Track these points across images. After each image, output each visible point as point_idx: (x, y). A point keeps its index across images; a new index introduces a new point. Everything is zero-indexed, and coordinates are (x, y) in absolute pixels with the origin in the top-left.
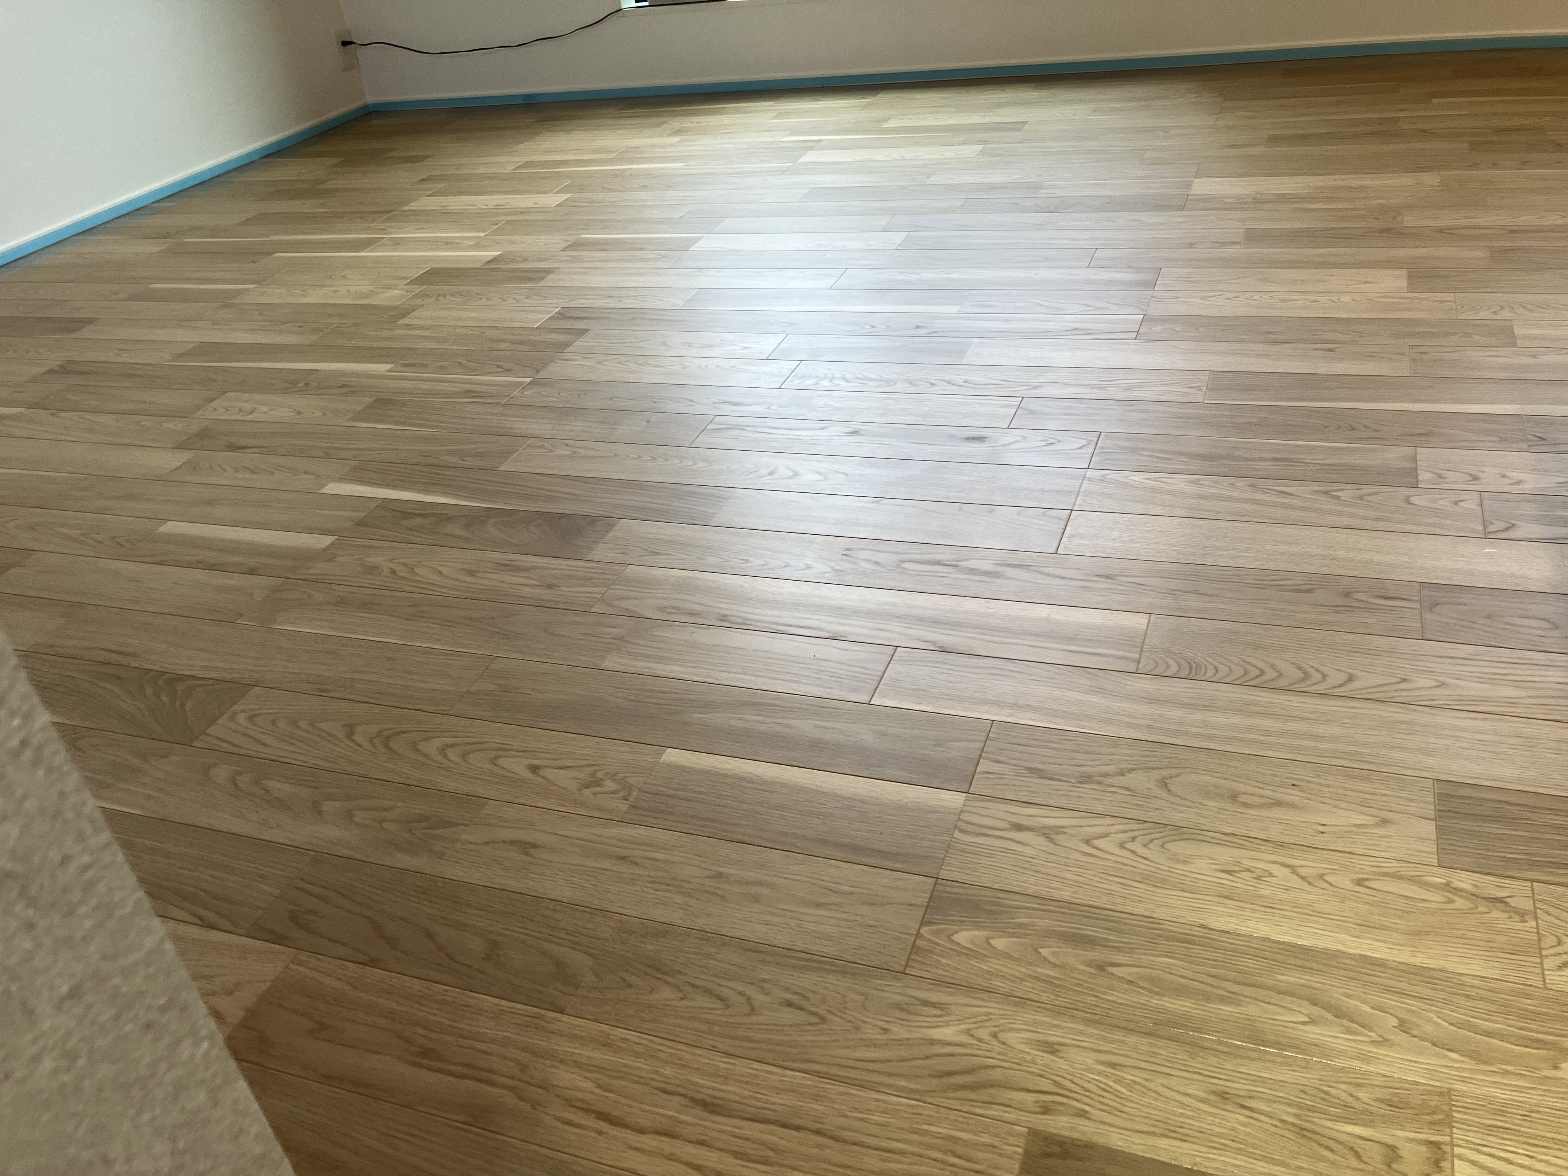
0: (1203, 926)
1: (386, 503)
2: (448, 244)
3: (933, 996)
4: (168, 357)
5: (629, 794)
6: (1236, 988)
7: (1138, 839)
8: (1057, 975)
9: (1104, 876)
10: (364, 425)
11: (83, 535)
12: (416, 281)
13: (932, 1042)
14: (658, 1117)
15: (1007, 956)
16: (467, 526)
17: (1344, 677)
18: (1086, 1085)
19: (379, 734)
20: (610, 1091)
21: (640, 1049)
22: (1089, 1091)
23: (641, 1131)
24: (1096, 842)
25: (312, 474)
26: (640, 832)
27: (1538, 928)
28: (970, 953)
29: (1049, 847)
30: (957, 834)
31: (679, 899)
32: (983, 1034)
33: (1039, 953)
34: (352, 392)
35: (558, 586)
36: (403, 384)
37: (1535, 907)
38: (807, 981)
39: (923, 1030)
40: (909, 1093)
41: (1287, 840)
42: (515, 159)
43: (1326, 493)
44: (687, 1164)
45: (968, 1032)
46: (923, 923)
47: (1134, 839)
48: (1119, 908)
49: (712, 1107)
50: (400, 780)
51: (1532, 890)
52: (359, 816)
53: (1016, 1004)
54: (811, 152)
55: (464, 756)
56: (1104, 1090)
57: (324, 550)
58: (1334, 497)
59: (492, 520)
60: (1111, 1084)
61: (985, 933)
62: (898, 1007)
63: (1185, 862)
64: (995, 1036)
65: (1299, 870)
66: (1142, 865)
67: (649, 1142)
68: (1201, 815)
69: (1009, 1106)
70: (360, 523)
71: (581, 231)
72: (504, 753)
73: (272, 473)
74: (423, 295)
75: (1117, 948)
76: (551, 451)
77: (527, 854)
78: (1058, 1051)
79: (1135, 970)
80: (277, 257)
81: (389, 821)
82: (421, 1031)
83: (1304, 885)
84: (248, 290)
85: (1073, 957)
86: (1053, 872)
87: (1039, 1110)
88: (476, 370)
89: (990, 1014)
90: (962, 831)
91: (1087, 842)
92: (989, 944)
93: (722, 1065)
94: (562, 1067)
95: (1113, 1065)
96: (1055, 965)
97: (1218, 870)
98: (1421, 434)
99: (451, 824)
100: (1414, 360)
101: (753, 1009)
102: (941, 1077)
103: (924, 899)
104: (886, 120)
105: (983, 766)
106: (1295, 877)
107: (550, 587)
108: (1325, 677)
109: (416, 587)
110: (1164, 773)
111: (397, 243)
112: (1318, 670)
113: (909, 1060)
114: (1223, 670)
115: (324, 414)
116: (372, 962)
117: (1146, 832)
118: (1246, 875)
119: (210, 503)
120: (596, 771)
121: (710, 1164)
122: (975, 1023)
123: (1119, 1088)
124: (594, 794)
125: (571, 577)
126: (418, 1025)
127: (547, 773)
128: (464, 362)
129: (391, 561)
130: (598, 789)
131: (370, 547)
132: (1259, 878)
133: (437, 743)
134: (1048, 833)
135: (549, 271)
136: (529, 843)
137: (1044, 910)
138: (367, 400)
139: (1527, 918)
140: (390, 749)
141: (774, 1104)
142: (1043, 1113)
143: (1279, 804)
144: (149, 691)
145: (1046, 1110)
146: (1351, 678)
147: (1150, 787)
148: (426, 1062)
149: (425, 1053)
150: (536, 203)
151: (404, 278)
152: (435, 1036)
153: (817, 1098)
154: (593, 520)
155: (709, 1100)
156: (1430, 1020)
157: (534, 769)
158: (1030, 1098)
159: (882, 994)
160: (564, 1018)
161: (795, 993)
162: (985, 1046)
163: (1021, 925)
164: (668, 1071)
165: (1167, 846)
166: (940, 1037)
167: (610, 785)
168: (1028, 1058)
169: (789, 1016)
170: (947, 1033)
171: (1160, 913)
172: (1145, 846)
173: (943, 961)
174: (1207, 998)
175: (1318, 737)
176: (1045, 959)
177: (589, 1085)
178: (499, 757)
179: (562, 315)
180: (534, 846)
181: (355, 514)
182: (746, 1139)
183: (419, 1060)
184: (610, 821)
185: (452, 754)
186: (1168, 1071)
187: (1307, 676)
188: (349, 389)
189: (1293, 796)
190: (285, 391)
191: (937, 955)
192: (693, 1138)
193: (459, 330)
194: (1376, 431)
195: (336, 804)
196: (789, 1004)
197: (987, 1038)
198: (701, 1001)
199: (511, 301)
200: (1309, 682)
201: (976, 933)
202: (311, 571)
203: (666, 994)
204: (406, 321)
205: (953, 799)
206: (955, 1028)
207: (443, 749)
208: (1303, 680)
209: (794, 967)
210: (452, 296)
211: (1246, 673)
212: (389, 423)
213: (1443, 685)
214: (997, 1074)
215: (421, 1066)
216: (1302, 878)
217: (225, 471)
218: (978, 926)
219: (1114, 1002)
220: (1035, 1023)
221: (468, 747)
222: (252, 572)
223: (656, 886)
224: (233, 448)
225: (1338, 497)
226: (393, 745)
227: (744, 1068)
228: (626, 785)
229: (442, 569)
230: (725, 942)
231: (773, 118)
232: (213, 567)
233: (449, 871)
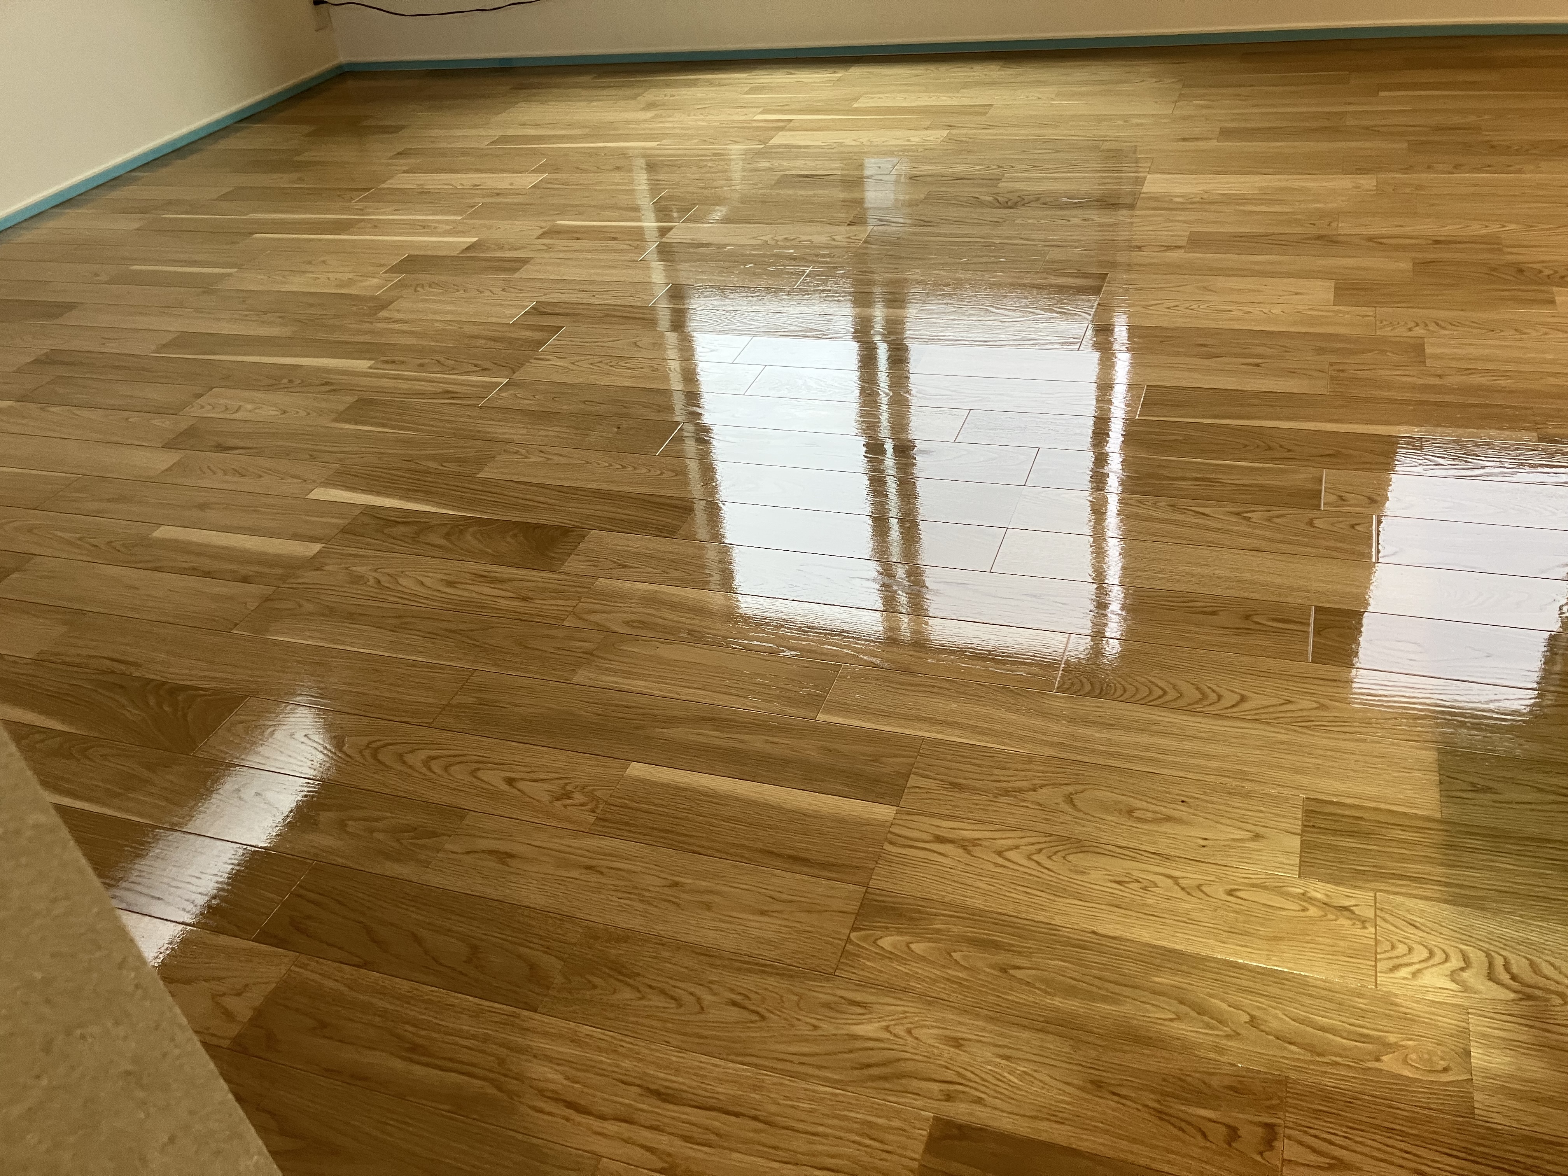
0: (1094, 932)
1: (369, 511)
2: (424, 227)
3: (858, 997)
4: (153, 347)
5: (597, 807)
6: (1117, 989)
7: (1044, 851)
8: (965, 977)
9: (1013, 886)
10: (347, 426)
11: (80, 539)
12: (394, 269)
13: (855, 1037)
14: (618, 1106)
15: (923, 959)
16: (447, 536)
17: (1237, 698)
18: (984, 1075)
19: (368, 746)
20: (577, 1083)
21: (603, 1044)
22: (986, 1081)
23: (603, 1117)
24: (1008, 854)
25: (299, 478)
26: (607, 843)
27: (1376, 934)
28: (890, 956)
29: (967, 858)
30: (888, 847)
31: (640, 906)
32: (900, 1030)
33: (951, 956)
34: (334, 390)
35: (532, 599)
36: (384, 382)
37: (1375, 914)
38: (749, 982)
39: (847, 1027)
40: (833, 1083)
41: (1172, 853)
42: (491, 132)
43: (1238, 514)
44: (642, 1146)
45: (887, 1029)
46: (853, 929)
47: (1040, 851)
48: (1024, 916)
49: (664, 1096)
50: (387, 791)
51: (1375, 900)
52: (352, 826)
53: (930, 1003)
54: (781, 133)
55: (446, 768)
56: (999, 1080)
57: (313, 558)
58: (1245, 518)
59: (471, 530)
60: (1006, 1074)
61: (907, 938)
62: (828, 1006)
63: (1083, 873)
64: (909, 1031)
65: (1181, 881)
66: (1046, 876)
67: (611, 1127)
68: (1099, 829)
69: (919, 1095)
70: (344, 531)
71: (556, 217)
72: (483, 765)
73: (261, 476)
74: (401, 285)
75: (1019, 952)
76: (526, 458)
77: (504, 863)
78: (962, 1045)
79: (1034, 972)
80: (256, 239)
81: (379, 831)
82: (410, 1029)
83: (1182, 895)
84: (229, 275)
85: (982, 960)
86: (969, 882)
87: (943, 1097)
88: (453, 369)
89: (906, 1012)
90: (891, 843)
91: (1000, 854)
92: (909, 948)
93: (674, 1059)
94: (535, 1061)
95: (1008, 1058)
96: (965, 968)
97: (1111, 881)
98: (1330, 455)
99: (434, 834)
100: (1332, 378)
101: (702, 1008)
102: (861, 1069)
103: (854, 906)
104: (856, 99)
105: (913, 781)
106: (1176, 887)
107: (525, 599)
108: (1220, 697)
109: (399, 597)
110: (1070, 789)
111: (376, 226)
112: (1214, 691)
113: (834, 1054)
114: (1131, 690)
115: (309, 414)
116: (366, 965)
117: (1051, 844)
118: (1134, 885)
119: (202, 507)
120: (566, 784)
121: (662, 1147)
122: (893, 1020)
123: (1012, 1078)
124: (565, 806)
125: (544, 590)
126: (408, 1023)
127: (521, 785)
128: (442, 360)
129: (375, 571)
130: (568, 802)
131: (355, 556)
132: (1145, 888)
133: (423, 754)
134: (966, 845)
135: (525, 261)
136: (506, 853)
137: (958, 917)
138: (350, 399)
139: (1367, 925)
140: (379, 761)
141: (718, 1093)
142: (947, 1100)
143: (1169, 819)
144: (152, 701)
145: (949, 1097)
146: (1243, 699)
147: (1057, 801)
148: (416, 1057)
149: (414, 1048)
150: (511, 184)
151: (383, 265)
152: (423, 1033)
153: (755, 1088)
154: (565, 531)
155: (663, 1090)
156: (1276, 1017)
157: (510, 782)
158: (936, 1087)
159: (814, 994)
160: (537, 1016)
161: (740, 994)
162: (901, 1041)
163: (938, 931)
164: (627, 1064)
165: (1069, 858)
166: (861, 1033)
167: (579, 798)
168: (936, 1051)
169: (734, 1014)
170: (868, 1029)
171: (1058, 920)
172: (1049, 857)
173: (868, 963)
174: (1092, 997)
175: (1208, 756)
176: (957, 962)
177: (558, 1077)
178: (479, 769)
179: (538, 311)
180: (511, 856)
181: (341, 521)
182: (693, 1124)
183: (409, 1055)
184: (577, 833)
185: (436, 766)
186: (1053, 1063)
187: (1204, 696)
188: (331, 387)
189: (1181, 811)
190: (269, 388)
191: (864, 959)
192: (647, 1124)
193: (437, 325)
194: (1289, 450)
195: (331, 814)
196: (734, 1004)
197: (902, 1034)
198: (659, 1001)
199: (487, 293)
200: (1205, 703)
201: (900, 938)
202: (300, 581)
203: (627, 994)
204: (384, 314)
205: (883, 812)
206: (877, 1025)
207: (427, 761)
208: (1201, 700)
209: (739, 970)
210: (430, 286)
211: (1150, 692)
212: (372, 425)
213: (1322, 707)
214: (910, 1067)
215: (412, 1061)
216: (1183, 889)
217: (215, 473)
218: (900, 932)
219: (1013, 1001)
220: (943, 1020)
221: (450, 759)
222: (245, 580)
223: (620, 895)
224: (221, 448)
225: (1248, 519)
226: (380, 757)
227: (693, 1060)
228: (594, 798)
229: (423, 579)
230: (679, 946)
231: (746, 93)
232: (207, 574)
233: (434, 879)
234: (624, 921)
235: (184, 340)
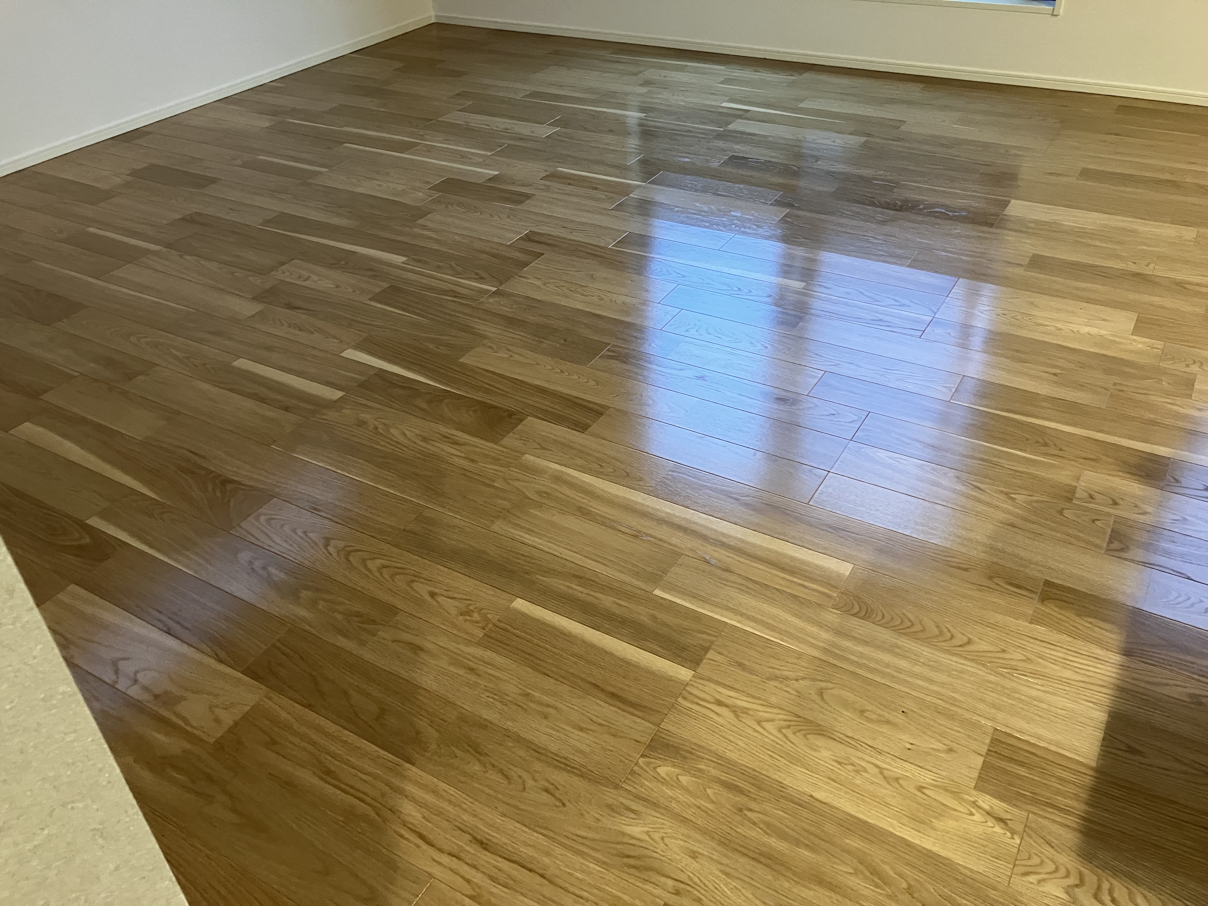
0: (811, 796)
1: (381, 373)
2: (463, 157)
3: (634, 806)
4: (261, 221)
5: (487, 625)
6: (817, 841)
7: (792, 728)
8: (712, 808)
9: (762, 749)
10: (379, 305)
11: (187, 358)
12: (435, 188)
13: (624, 834)
14: (453, 845)
15: (686, 790)
16: (429, 402)
17: (965, 640)
18: (707, 882)
19: (343, 549)
20: (430, 822)
21: (453, 799)
22: (707, 887)
23: (441, 850)
24: (765, 724)
25: (337, 339)
26: (488, 655)
27: (1020, 845)
28: (663, 781)
29: (734, 721)
30: (680, 700)
31: (499, 705)
32: (657, 836)
33: (705, 790)
34: (376, 276)
35: (477, 461)
36: (409, 275)
37: (1024, 831)
38: (560, 778)
39: (621, 825)
40: (602, 864)
41: (885, 750)
42: (526, 87)
43: (1006, 494)
44: (463, 878)
45: (647, 833)
46: (643, 756)
47: (789, 727)
48: (764, 772)
50: (350, 585)
51: (1028, 819)
52: (321, 605)
53: (681, 821)
54: (739, 120)
55: (392, 576)
56: (716, 888)
57: (336, 401)
58: (1012, 498)
59: (446, 401)
60: (722, 886)
61: (677, 771)
62: (609, 807)
63: (815, 750)
64: (662, 839)
65: (885, 772)
66: (788, 746)
67: (445, 859)
68: (836, 719)
69: (657, 885)
70: (362, 385)
71: (558, 164)
72: (417, 579)
73: (312, 333)
74: (437, 201)
75: (755, 799)
76: (496, 352)
77: (416, 654)
78: (697, 857)
79: (761, 816)
80: (346, 147)
81: (339, 612)
82: (330, 758)
83: (883, 783)
84: (322, 173)
85: (727, 798)
86: (731, 738)
87: (674, 892)
88: (460, 274)
89: (664, 824)
90: (685, 698)
91: (759, 723)
92: (678, 778)
93: (498, 821)
94: (406, 800)
95: (727, 874)
96: (713, 802)
97: (834, 760)
98: (1093, 460)
99: (374, 622)
100: (1112, 396)
101: (525, 789)
102: (622, 857)
103: (646, 739)
105: (711, 654)
106: (880, 776)
107: (473, 461)
108: (952, 637)
109: (388, 443)
110: (823, 685)
111: (429, 150)
112: (949, 631)
113: (607, 842)
114: (888, 617)
115: (354, 291)
116: (309, 707)
117: (797, 723)
118: (850, 768)
119: (270, 349)
120: (470, 604)
121: (475, 880)
122: (653, 828)
123: (725, 889)
124: (466, 620)
125: (487, 456)
126: (329, 754)
127: (440, 599)
128: (454, 265)
129: (376, 420)
130: (468, 618)
131: (365, 405)
132: (857, 771)
133: (379, 562)
134: (737, 712)
135: (528, 196)
136: (419, 647)
137: (717, 763)
138: (385, 285)
139: (1015, 836)
140: (349, 561)
141: (521, 852)
142: (675, 894)
143: (888, 722)
144: (210, 487)
145: (677, 893)
146: (969, 642)
147: (810, 692)
148: (329, 779)
149: (329, 772)
150: (532, 132)
151: (428, 183)
152: (337, 763)
153: (548, 854)
154: (511, 414)
155: (485, 841)
156: (927, 890)
157: (432, 595)
158: (670, 882)
159: (603, 796)
160: (414, 769)
161: (552, 784)
162: (656, 845)
163: (700, 770)
164: (466, 817)
165: (808, 736)
166: (629, 832)
167: (476, 616)
168: (678, 857)
169: (545, 797)
170: (636, 830)
171: (788, 781)
172: (794, 733)
173: (646, 783)
174: (798, 843)
175: (931, 681)
176: (708, 796)
177: (419, 816)
178: (413, 581)
179: (528, 238)
180: (421, 649)
181: (359, 377)
182: (500, 870)
183: (325, 777)
184: (468, 643)
185: (386, 574)
186: (758, 885)
187: (941, 633)
188: (373, 273)
189: (900, 719)
190: (332, 266)
191: (644, 778)
192: (470, 862)
193: (456, 237)
194: (1061, 450)
195: (309, 593)
196: (547, 791)
197: (659, 840)
198: (495, 776)
199: (496, 218)
200: (940, 639)
201: (673, 769)
202: (325, 417)
203: (477, 767)
204: (421, 221)
205: (684, 673)
206: (642, 829)
207: (380, 568)
208: (937, 636)
209: (556, 767)
210: (458, 205)
211: (902, 622)
212: (396, 308)
213: (1028, 660)
214: (657, 865)
215: (326, 782)
216: (885, 777)
217: (283, 325)
218: (674, 766)
219: (739, 833)
220: (689, 837)
221: (396, 570)
222: (287, 409)
223: (488, 694)
224: (290, 307)
226: (351, 559)
227: (511, 825)
228: (487, 620)
229: (407, 432)
230: (519, 740)
231: (722, 83)
232: (263, 400)
233: (368, 655)
234: (487, 714)
235: (282, 219)
